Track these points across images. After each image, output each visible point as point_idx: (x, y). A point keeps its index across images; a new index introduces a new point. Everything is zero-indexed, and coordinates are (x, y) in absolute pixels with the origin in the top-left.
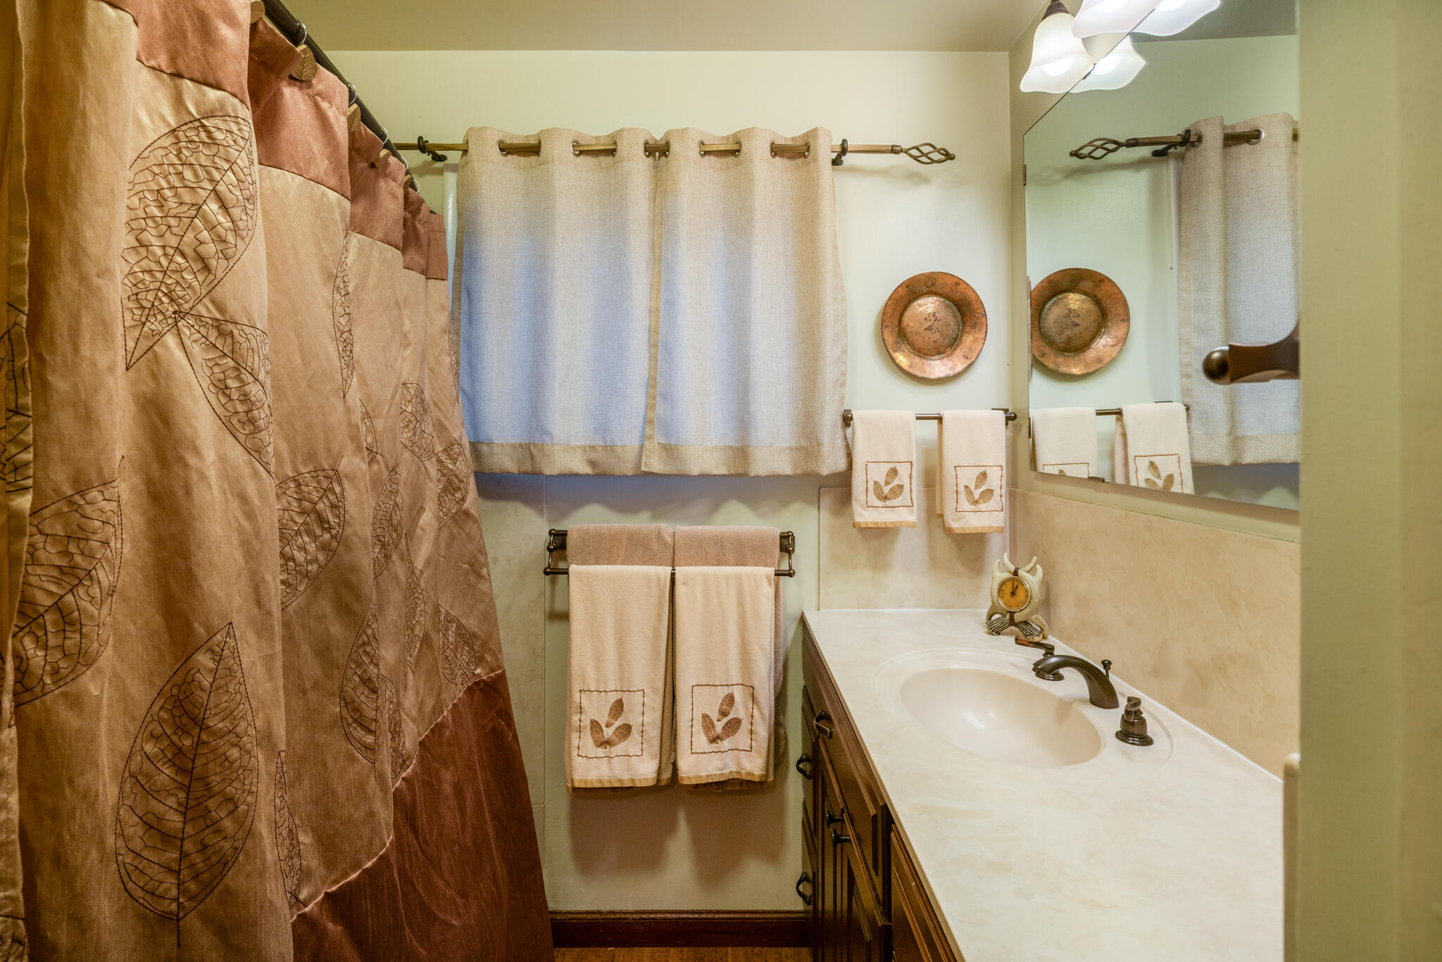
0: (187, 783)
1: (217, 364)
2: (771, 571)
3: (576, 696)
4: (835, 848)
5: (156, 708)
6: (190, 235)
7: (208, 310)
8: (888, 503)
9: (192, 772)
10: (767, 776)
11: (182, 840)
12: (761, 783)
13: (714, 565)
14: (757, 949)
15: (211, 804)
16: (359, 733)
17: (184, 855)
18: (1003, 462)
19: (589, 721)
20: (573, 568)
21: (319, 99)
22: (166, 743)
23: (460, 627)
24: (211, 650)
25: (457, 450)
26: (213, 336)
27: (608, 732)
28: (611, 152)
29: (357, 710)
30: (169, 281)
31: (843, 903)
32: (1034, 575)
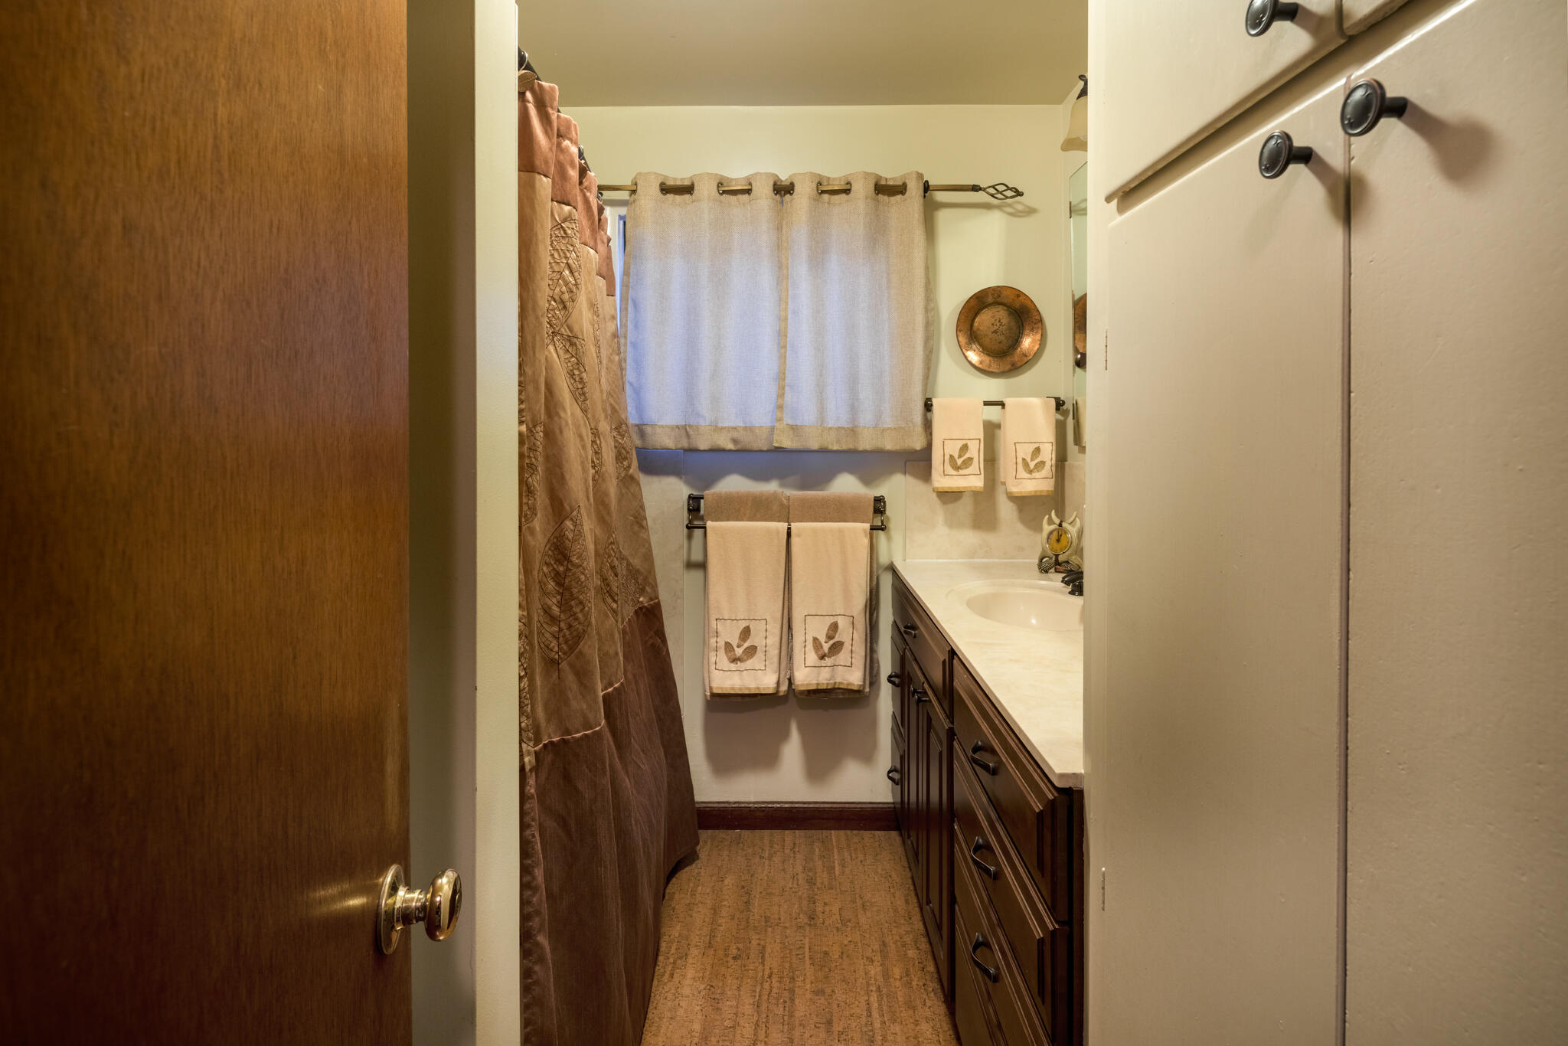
0: (561, 591)
1: (569, 361)
2: (867, 526)
3: (713, 623)
4: (918, 705)
5: (547, 548)
6: (558, 289)
7: (566, 331)
8: (961, 472)
9: (563, 585)
10: (864, 685)
11: (560, 621)
12: (858, 691)
13: (821, 522)
14: (855, 832)
15: (573, 603)
16: (609, 600)
17: (560, 630)
18: (1052, 439)
19: (724, 642)
20: (709, 524)
21: (585, 190)
22: (552, 568)
23: (629, 564)
24: (572, 519)
25: (624, 428)
26: (568, 344)
27: (739, 652)
28: (748, 192)
29: (608, 585)
30: (549, 316)
31: (923, 797)
32: (1074, 526)
